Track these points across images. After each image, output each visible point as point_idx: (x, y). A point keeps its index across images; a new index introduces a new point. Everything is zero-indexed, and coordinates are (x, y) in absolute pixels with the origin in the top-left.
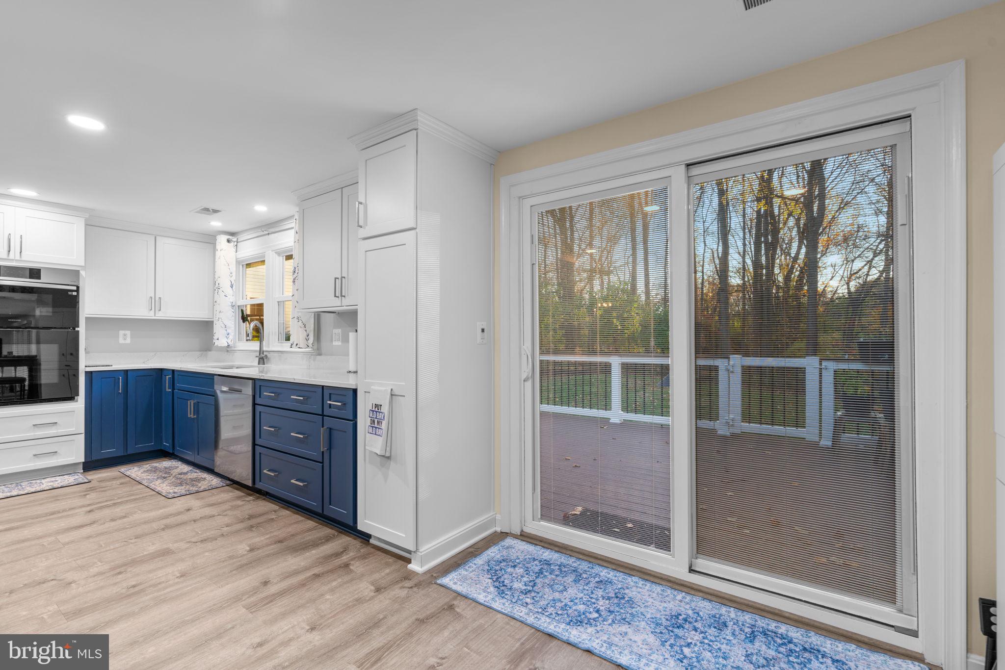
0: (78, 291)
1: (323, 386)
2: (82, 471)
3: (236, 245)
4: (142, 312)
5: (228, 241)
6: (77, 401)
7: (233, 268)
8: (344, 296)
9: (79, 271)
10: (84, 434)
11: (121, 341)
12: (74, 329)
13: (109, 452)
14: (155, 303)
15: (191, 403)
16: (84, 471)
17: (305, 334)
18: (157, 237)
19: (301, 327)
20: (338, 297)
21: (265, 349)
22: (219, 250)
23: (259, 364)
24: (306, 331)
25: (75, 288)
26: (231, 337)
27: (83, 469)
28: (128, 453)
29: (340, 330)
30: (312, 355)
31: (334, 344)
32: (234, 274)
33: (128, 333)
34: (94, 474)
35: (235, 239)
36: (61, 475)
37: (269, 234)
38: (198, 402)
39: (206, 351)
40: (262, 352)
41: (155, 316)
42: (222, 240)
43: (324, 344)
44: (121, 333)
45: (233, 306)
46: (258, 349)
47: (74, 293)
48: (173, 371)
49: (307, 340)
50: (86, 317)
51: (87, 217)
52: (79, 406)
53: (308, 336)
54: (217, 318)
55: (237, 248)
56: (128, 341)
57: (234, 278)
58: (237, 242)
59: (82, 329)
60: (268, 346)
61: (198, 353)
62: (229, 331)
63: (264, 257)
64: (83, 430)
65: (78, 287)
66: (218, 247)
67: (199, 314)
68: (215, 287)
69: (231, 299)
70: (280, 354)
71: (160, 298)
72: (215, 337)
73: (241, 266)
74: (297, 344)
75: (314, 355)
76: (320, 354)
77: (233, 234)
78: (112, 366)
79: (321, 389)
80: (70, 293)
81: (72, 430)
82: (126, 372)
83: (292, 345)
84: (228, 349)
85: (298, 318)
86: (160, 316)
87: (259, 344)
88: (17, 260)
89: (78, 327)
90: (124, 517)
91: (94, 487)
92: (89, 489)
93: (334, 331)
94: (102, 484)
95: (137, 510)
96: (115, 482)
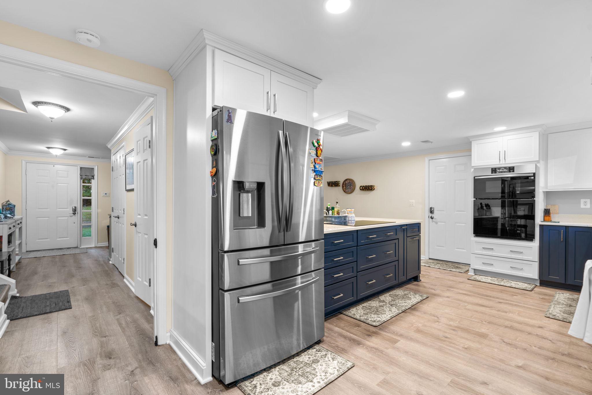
0: (534, 176)
6: (534, 242)
9: (535, 164)
10: (538, 263)
11: (582, 206)
13: (555, 278)
16: (540, 285)
25: (532, 175)
28: (569, 283)
33: (588, 201)
34: (543, 288)
36: (525, 283)
44: (582, 200)
47: (532, 178)
51: (540, 130)
56: (588, 206)
59: (537, 199)
64: (537, 260)
65: (535, 174)
78: (559, 222)
80: (529, 178)
81: (530, 258)
82: (567, 227)
88: (504, 164)
89: (535, 198)
90: (506, 312)
91: (527, 294)
92: (523, 294)
94: (533, 294)
95: (517, 313)
96: (540, 296)
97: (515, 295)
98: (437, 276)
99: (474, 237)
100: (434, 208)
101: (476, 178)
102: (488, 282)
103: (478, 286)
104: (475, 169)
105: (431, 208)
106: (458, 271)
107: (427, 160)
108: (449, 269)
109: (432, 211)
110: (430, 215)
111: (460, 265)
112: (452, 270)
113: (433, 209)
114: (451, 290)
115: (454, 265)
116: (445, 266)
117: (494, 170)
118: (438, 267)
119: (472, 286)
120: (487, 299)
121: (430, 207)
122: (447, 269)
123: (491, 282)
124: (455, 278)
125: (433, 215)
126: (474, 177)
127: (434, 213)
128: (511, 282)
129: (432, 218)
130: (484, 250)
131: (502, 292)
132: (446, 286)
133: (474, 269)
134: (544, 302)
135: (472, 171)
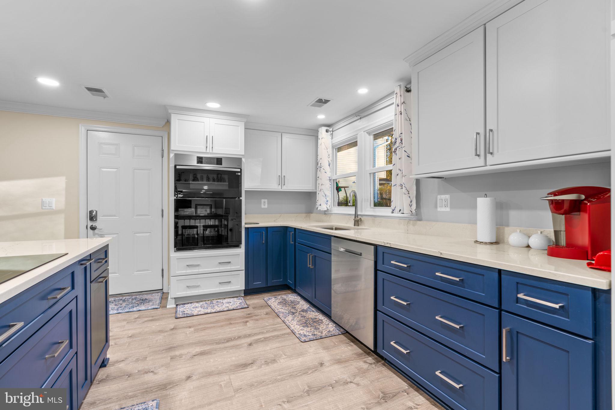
0: (241, 172)
1: (500, 271)
2: (243, 295)
3: (332, 134)
4: (274, 186)
5: (327, 131)
6: (241, 248)
7: (330, 150)
8: (492, 153)
9: (241, 158)
10: (244, 271)
11: (263, 206)
12: (239, 198)
13: (258, 284)
14: (282, 180)
15: (310, 257)
16: (245, 296)
17: (410, 200)
18: (283, 134)
19: (405, 194)
20: (479, 156)
21: (359, 213)
22: (321, 139)
23: (355, 225)
24: (410, 197)
25: (239, 170)
26: (329, 203)
27: (244, 294)
28: (268, 285)
30: (410, 220)
31: (439, 209)
32: (331, 156)
33: (266, 200)
34: (250, 299)
35: (331, 129)
36: (232, 297)
37: (361, 118)
38: (315, 256)
39: (309, 213)
40: (357, 216)
41: (281, 189)
42: (323, 130)
43: (424, 210)
44: (263, 200)
45: (330, 180)
46: (354, 213)
47: (239, 174)
48: (295, 229)
49: (411, 206)
50: (245, 191)
51: (246, 121)
52: (241, 251)
53: (411, 202)
54: (320, 190)
55: (332, 135)
56: (266, 206)
57: (331, 158)
58: (333, 131)
59: (243, 198)
60: (362, 211)
61: (304, 215)
62: (328, 199)
63: (357, 138)
64: (244, 268)
65: (241, 170)
66: (320, 137)
67: (307, 187)
68: (317, 166)
69: (329, 174)
70: (373, 218)
71: (284, 176)
72: (318, 204)
73: (335, 150)
74: (400, 210)
75: (412, 220)
76: (420, 220)
77: (329, 126)
78: (259, 224)
79: (496, 275)
80: (237, 174)
81: (238, 267)
82: (267, 228)
83: (393, 210)
84: (326, 213)
85: (401, 185)
86: (285, 188)
87: (354, 209)
88: (210, 153)
89: (241, 197)
90: (274, 361)
91: (251, 314)
92: (248, 316)
93: (439, 197)
94: (255, 311)
95: (282, 353)
96: (262, 311)
97: (247, 322)
98: (130, 333)
99: (175, 252)
100: (96, 212)
101: (178, 167)
102: (202, 313)
103: (200, 325)
104: (176, 155)
105: (91, 212)
106: (150, 308)
107: (82, 130)
108: (135, 309)
109: (92, 217)
110: (90, 224)
111: (143, 294)
112: (140, 309)
113: (94, 213)
114: (176, 356)
115: (134, 297)
116: (124, 304)
117: (200, 160)
118: (115, 312)
119: (192, 329)
120: (233, 347)
121: (89, 210)
122: (131, 310)
123: (206, 312)
124: (157, 323)
125: (94, 224)
126: (175, 166)
127: (96, 220)
128: (221, 301)
129: (93, 228)
130: (188, 268)
131: (231, 324)
132: (161, 351)
133: (175, 298)
134: (274, 318)
135: (172, 157)
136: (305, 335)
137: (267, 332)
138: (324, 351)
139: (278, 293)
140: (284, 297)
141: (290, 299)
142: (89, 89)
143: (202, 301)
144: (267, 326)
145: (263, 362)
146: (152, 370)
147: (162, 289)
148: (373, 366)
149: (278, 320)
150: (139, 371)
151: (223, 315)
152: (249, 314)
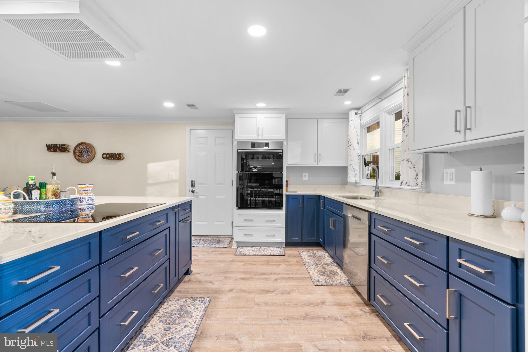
0: (282, 152)
1: (448, 238)
2: (284, 247)
3: (361, 116)
4: (311, 162)
5: (356, 114)
6: (282, 210)
7: (359, 131)
8: (470, 129)
9: (283, 142)
10: (285, 228)
11: (304, 179)
12: (281, 172)
13: (296, 239)
14: (318, 157)
15: (332, 219)
16: (285, 247)
17: (414, 174)
18: (319, 119)
19: (411, 168)
20: (459, 132)
21: (379, 185)
22: (350, 121)
23: (375, 196)
24: (415, 171)
25: (281, 151)
26: (358, 176)
27: (285, 246)
28: (304, 242)
29: (453, 170)
30: (420, 192)
31: (445, 182)
32: (359, 135)
33: (307, 174)
34: (289, 250)
35: (359, 112)
36: (276, 247)
37: (382, 100)
38: (335, 220)
39: (345, 185)
40: (377, 187)
41: (318, 164)
42: (352, 113)
43: (434, 183)
44: (304, 174)
45: (359, 156)
46: (375, 185)
48: (324, 197)
49: (416, 179)
50: (286, 166)
51: (286, 113)
52: (282, 213)
53: (417, 176)
54: (350, 164)
55: (361, 118)
56: (307, 179)
57: (359, 137)
58: (361, 114)
60: (382, 183)
61: (340, 186)
62: (356, 173)
63: (379, 119)
64: (284, 226)
65: (283, 150)
66: (350, 119)
67: (339, 163)
68: (349, 145)
69: (358, 151)
70: (391, 190)
71: (320, 154)
72: (348, 177)
73: (364, 129)
74: (406, 183)
75: (422, 192)
76: (429, 192)
77: (358, 109)
78: (297, 192)
79: (445, 240)
80: (280, 154)
81: (280, 225)
82: (303, 196)
83: (402, 183)
84: (356, 184)
85: (407, 160)
86: (321, 164)
87: (375, 181)
88: (261, 139)
89: (283, 171)
90: (288, 293)
91: (285, 260)
92: (283, 261)
93: (445, 171)
94: (289, 259)
95: (296, 289)
96: (294, 260)
97: (280, 265)
98: (207, 259)
99: (237, 210)
100: (195, 181)
101: (239, 151)
102: (252, 254)
103: (248, 261)
104: (238, 142)
105: (192, 181)
106: (222, 246)
107: (188, 130)
108: (213, 246)
109: (193, 185)
110: (191, 189)
111: (220, 238)
112: (216, 246)
113: (194, 182)
114: (228, 277)
115: (214, 239)
116: (208, 242)
117: (254, 145)
118: (202, 246)
119: (242, 263)
120: (264, 279)
121: (191, 180)
122: (211, 246)
123: (255, 254)
124: (223, 256)
125: (194, 189)
126: (237, 150)
127: (195, 187)
128: (267, 248)
129: (193, 192)
130: (245, 222)
131: (268, 264)
132: (221, 273)
133: (237, 242)
134: (300, 266)
135: (236, 144)
136: (319, 281)
137: (292, 274)
138: (330, 295)
139: (312, 249)
140: (315, 252)
141: (319, 254)
142: (188, 105)
143: (254, 247)
144: (293, 270)
145: (280, 292)
146: (212, 282)
147: (231, 235)
148: (367, 314)
149: (303, 267)
150: (205, 281)
151: (265, 258)
152: (283, 260)
